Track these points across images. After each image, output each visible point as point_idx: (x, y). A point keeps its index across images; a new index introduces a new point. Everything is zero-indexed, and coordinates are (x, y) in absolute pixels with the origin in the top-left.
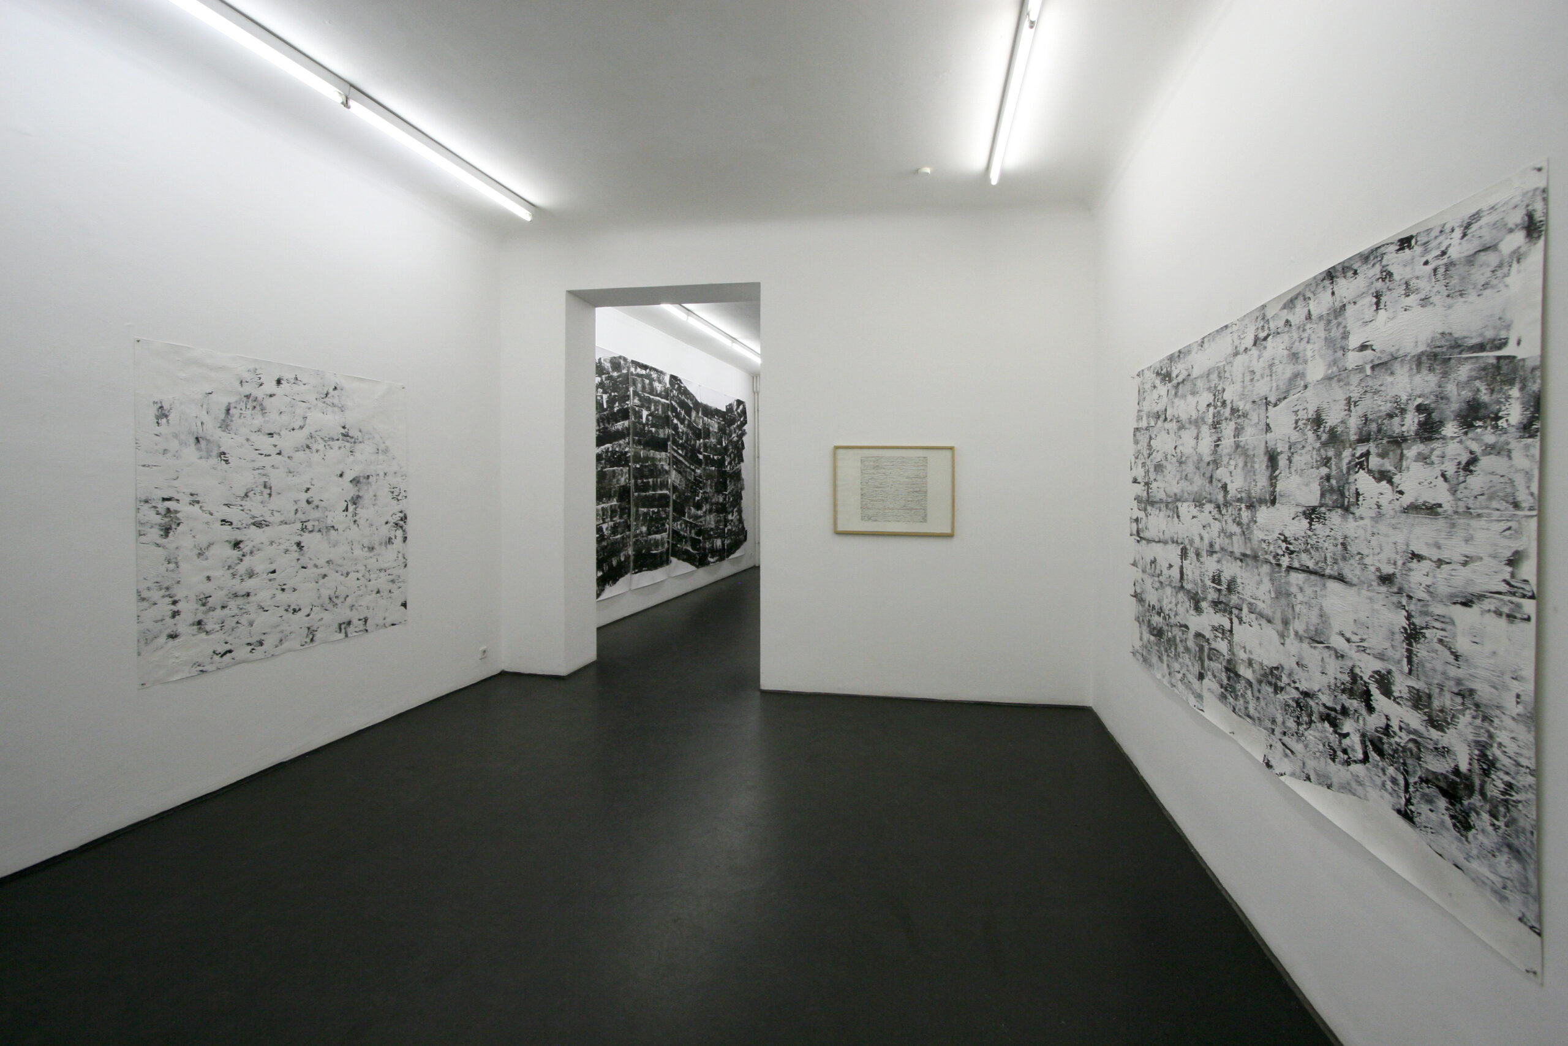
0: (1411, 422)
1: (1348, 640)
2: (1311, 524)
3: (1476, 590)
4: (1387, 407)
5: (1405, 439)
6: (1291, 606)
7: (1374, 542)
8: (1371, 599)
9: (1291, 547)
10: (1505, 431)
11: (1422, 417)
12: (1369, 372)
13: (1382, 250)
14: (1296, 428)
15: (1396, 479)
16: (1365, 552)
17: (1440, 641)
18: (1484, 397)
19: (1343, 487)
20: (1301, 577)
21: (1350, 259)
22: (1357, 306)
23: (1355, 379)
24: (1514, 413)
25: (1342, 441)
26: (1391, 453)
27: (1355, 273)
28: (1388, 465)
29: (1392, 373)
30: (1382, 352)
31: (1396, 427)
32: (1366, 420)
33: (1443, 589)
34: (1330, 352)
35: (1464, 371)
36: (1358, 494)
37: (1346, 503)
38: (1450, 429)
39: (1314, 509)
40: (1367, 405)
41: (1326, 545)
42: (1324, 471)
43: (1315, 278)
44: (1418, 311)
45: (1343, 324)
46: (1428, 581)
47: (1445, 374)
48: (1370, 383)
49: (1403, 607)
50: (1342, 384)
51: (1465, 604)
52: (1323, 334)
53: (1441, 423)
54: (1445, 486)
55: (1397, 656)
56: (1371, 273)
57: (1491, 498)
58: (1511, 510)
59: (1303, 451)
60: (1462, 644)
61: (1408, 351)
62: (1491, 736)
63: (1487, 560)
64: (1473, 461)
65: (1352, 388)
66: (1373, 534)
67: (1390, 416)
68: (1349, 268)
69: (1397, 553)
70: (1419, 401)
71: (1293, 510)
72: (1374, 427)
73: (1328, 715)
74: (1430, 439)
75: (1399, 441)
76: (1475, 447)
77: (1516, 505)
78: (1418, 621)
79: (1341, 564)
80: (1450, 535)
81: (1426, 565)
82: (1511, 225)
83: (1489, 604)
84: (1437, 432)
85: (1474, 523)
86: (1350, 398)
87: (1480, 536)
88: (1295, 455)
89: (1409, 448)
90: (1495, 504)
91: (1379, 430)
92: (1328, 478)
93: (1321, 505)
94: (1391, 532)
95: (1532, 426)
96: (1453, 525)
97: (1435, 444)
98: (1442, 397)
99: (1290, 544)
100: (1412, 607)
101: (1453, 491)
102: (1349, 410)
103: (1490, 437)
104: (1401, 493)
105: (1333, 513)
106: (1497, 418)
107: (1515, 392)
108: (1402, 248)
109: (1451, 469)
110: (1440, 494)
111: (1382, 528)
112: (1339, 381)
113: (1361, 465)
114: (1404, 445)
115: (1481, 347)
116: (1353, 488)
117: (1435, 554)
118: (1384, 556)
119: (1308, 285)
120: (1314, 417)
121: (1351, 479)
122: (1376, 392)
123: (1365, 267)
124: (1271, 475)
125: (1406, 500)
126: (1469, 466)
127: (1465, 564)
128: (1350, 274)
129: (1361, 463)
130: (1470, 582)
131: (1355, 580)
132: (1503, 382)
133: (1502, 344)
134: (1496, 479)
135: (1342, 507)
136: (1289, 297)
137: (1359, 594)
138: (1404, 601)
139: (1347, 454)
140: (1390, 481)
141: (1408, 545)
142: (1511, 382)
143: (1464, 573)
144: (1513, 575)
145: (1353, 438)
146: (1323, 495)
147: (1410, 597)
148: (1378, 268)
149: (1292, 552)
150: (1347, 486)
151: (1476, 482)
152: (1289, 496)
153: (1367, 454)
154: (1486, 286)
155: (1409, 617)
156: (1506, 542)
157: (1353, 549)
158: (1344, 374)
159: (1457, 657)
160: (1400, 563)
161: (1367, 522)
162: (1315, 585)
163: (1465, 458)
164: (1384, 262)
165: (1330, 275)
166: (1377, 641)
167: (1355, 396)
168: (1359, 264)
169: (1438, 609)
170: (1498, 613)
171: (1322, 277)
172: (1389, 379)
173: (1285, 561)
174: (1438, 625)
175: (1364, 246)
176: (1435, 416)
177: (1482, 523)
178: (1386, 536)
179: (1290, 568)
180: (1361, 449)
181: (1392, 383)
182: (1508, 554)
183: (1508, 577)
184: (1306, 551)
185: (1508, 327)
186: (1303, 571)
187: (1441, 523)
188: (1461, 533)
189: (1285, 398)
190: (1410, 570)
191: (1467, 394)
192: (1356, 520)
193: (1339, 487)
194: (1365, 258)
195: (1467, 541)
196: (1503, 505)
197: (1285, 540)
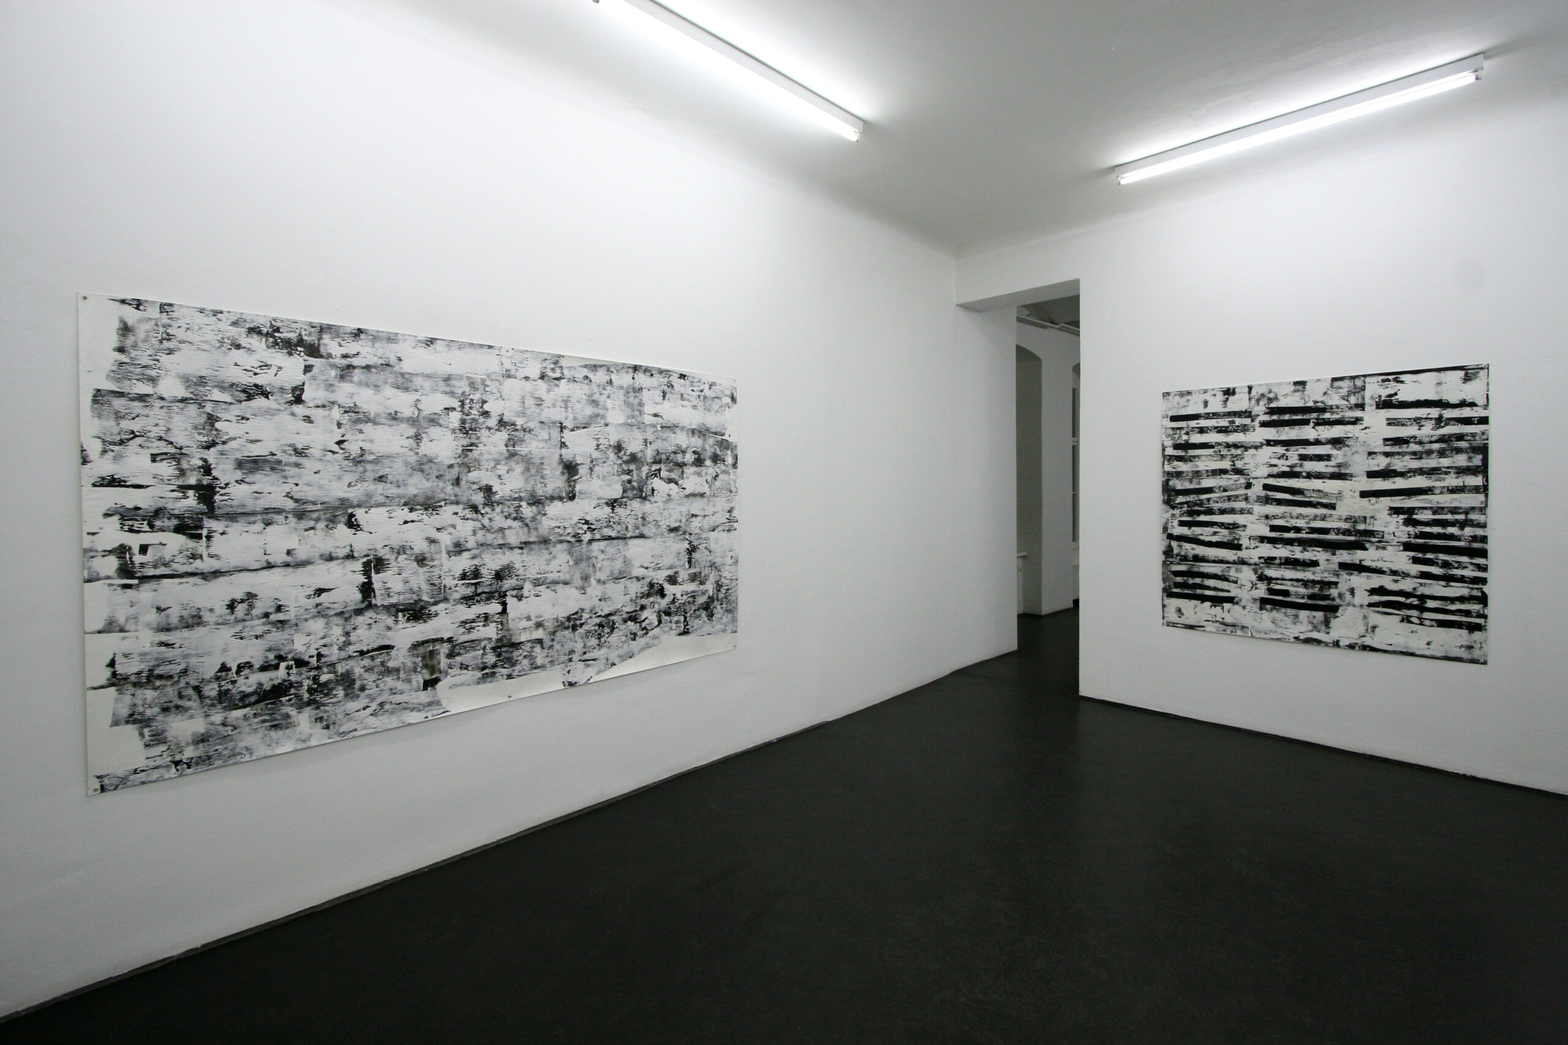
0: (690, 457)
1: (647, 568)
2: (613, 510)
3: (716, 524)
4: (673, 448)
5: (685, 464)
6: (591, 565)
7: (665, 513)
8: (664, 542)
9: (593, 527)
10: (728, 466)
11: (696, 456)
12: (659, 429)
13: (671, 373)
14: (597, 449)
15: (680, 482)
16: (659, 519)
17: (705, 548)
18: (719, 452)
19: (643, 487)
20: (603, 544)
21: (653, 368)
22: (650, 392)
23: (650, 430)
24: (730, 460)
25: (641, 462)
26: (675, 471)
27: (652, 375)
28: (673, 475)
29: (674, 433)
30: (668, 421)
31: (679, 458)
32: (658, 453)
33: (706, 527)
34: (630, 410)
35: (711, 441)
36: (653, 490)
37: (644, 495)
38: (708, 463)
39: (615, 500)
40: (658, 445)
41: (628, 520)
42: (627, 477)
43: (624, 364)
44: (691, 410)
45: (640, 397)
46: (700, 525)
47: (704, 440)
48: (660, 434)
49: (687, 540)
50: (640, 430)
51: (713, 531)
52: (622, 398)
53: (704, 460)
54: (707, 485)
55: (682, 563)
56: (662, 380)
57: (722, 490)
58: (729, 493)
59: (605, 465)
60: (713, 546)
61: (685, 425)
62: (720, 576)
63: (721, 512)
64: (717, 476)
65: (648, 434)
66: (664, 509)
67: (675, 453)
68: (649, 371)
69: (682, 516)
70: (694, 449)
71: (594, 503)
72: (664, 457)
73: (630, 617)
74: (700, 466)
75: (681, 465)
76: (719, 471)
77: (731, 491)
78: (695, 543)
79: (642, 528)
80: (708, 505)
81: (699, 518)
82: (726, 393)
83: (721, 528)
84: (703, 463)
85: (717, 499)
86: (646, 439)
87: (718, 504)
88: (596, 466)
89: (689, 469)
90: (723, 492)
91: (668, 459)
92: (630, 482)
93: (623, 497)
94: (677, 507)
95: (735, 465)
96: (709, 501)
97: (703, 468)
98: (704, 450)
99: (591, 524)
100: (692, 538)
101: (710, 487)
102: (646, 445)
103: (723, 468)
104: (684, 489)
105: (634, 501)
106: (724, 461)
107: (729, 452)
108: (680, 378)
109: (709, 478)
110: (705, 489)
111: (671, 505)
112: (639, 428)
113: (656, 475)
114: (684, 467)
115: (716, 433)
116: (650, 487)
117: (703, 513)
118: (673, 519)
119: (616, 365)
120: (616, 444)
121: (649, 482)
122: (664, 440)
123: (659, 375)
124: (568, 479)
125: (687, 492)
126: (716, 477)
127: (713, 515)
128: (649, 374)
129: (656, 474)
130: (715, 521)
131: (651, 535)
132: (724, 448)
133: (723, 435)
134: (724, 482)
135: (641, 497)
136: (594, 363)
137: (655, 541)
138: (687, 537)
139: (645, 469)
140: (676, 483)
141: (689, 512)
142: (728, 449)
143: (713, 518)
144: (730, 516)
145: (649, 461)
146: (624, 491)
147: (691, 534)
148: (666, 380)
149: (594, 530)
150: (645, 486)
151: (718, 483)
152: (590, 493)
153: (660, 470)
154: (717, 411)
155: (690, 543)
156: (727, 505)
157: (650, 518)
158: (642, 426)
159: (710, 552)
160: (684, 520)
161: (660, 504)
162: (618, 545)
163: (714, 475)
164: (670, 379)
165: (635, 368)
166: (666, 562)
167: (650, 438)
168: (656, 372)
169: (704, 535)
170: (724, 531)
171: (629, 366)
172: (673, 435)
173: (587, 537)
174: (704, 542)
175: (664, 367)
176: (702, 456)
177: (719, 499)
178: (674, 509)
179: (591, 541)
180: (655, 467)
181: (674, 438)
182: (728, 509)
183: (728, 517)
184: (608, 526)
185: (725, 429)
186: (606, 539)
187: (705, 500)
188: (712, 504)
189: (585, 428)
190: (691, 522)
191: (713, 450)
192: (651, 504)
193: (639, 487)
194: (661, 372)
195: (714, 506)
196: (726, 492)
197: (587, 522)
